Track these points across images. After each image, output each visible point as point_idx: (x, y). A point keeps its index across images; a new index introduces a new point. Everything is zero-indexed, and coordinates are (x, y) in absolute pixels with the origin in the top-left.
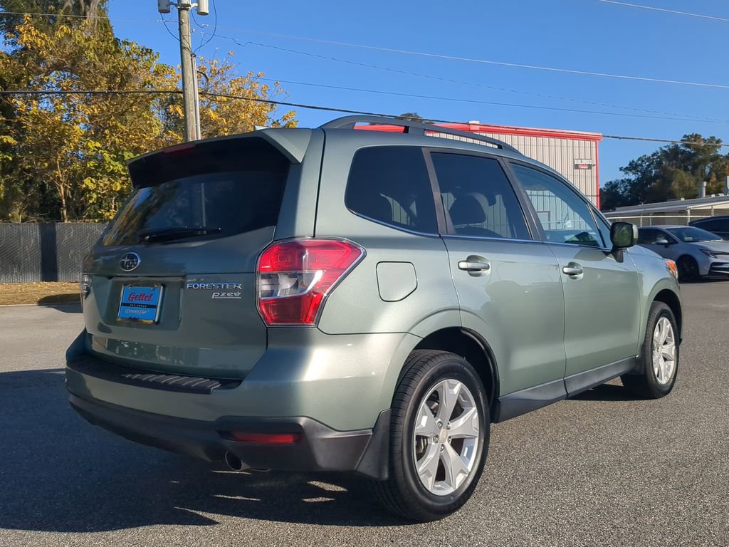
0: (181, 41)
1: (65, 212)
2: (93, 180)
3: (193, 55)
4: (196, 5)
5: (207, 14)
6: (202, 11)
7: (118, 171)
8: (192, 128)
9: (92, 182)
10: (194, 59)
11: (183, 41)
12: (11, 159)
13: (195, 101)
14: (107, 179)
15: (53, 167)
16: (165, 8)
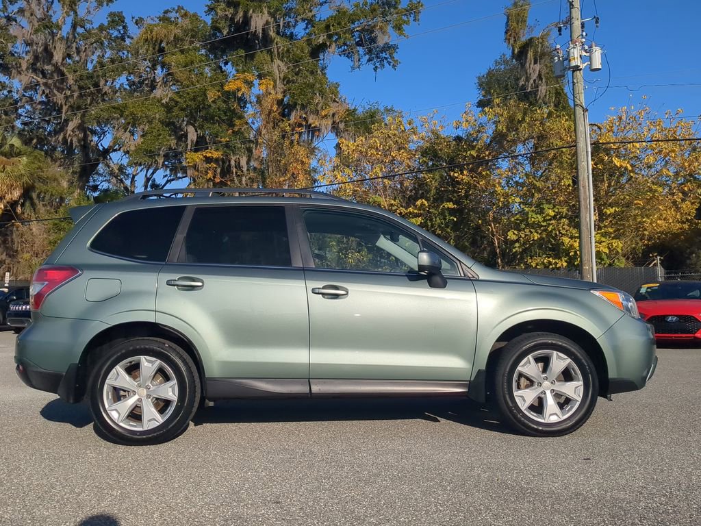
0: (574, 101)
1: (499, 261)
2: (516, 232)
3: (585, 110)
4: (589, 63)
5: (600, 69)
6: (594, 67)
7: (539, 222)
8: (584, 178)
9: (514, 234)
10: (587, 113)
11: (576, 100)
12: (455, 219)
13: (587, 152)
14: (528, 230)
15: (487, 223)
16: (559, 74)
